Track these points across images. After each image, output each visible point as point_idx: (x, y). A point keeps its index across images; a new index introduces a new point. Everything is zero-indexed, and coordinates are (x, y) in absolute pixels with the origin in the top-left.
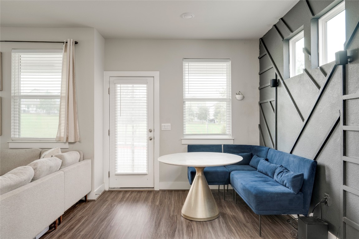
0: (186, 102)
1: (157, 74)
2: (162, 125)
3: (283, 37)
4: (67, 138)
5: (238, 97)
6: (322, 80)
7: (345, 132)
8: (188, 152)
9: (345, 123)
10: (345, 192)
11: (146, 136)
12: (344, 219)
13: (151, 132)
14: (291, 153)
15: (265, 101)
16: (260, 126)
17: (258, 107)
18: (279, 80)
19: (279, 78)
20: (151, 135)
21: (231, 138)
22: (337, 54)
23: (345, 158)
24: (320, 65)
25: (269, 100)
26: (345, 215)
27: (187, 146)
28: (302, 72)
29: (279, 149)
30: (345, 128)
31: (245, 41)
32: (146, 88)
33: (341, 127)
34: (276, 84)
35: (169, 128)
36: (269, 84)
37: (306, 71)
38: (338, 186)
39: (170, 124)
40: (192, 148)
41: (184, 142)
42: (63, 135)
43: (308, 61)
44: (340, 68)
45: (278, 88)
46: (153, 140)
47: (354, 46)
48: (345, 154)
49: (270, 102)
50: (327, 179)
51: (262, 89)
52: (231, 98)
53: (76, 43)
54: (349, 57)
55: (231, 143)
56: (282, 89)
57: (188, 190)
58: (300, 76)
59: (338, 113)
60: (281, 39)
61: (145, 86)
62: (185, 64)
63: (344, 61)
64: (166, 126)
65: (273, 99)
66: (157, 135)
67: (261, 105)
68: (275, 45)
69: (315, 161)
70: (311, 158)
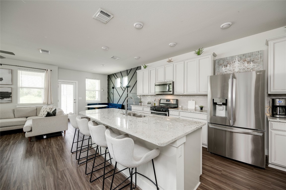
0: (86, 91)
1: (77, 82)
4: (48, 103)
5: (102, 90)
6: (124, 90)
11: (73, 101)
13: (75, 100)
15: (110, 92)
16: (108, 98)
19: (114, 87)
20: (75, 101)
21: (100, 101)
23: (127, 103)
24: (123, 86)
29: (114, 103)
31: (104, 75)
33: (127, 98)
34: (113, 88)
35: (81, 99)
36: (111, 87)
37: (121, 87)
39: (81, 98)
40: (89, 105)
41: (86, 103)
42: (45, 102)
43: (121, 85)
46: (75, 103)
51: (108, 89)
52: (100, 90)
53: (51, 70)
55: (100, 103)
56: (115, 89)
58: (119, 88)
59: (126, 96)
60: (115, 78)
61: (73, 85)
62: (86, 80)
63: (127, 87)
64: (80, 98)
65: (112, 92)
66: (77, 101)
67: (108, 93)
68: (113, 79)
69: (122, 105)
70: (122, 104)
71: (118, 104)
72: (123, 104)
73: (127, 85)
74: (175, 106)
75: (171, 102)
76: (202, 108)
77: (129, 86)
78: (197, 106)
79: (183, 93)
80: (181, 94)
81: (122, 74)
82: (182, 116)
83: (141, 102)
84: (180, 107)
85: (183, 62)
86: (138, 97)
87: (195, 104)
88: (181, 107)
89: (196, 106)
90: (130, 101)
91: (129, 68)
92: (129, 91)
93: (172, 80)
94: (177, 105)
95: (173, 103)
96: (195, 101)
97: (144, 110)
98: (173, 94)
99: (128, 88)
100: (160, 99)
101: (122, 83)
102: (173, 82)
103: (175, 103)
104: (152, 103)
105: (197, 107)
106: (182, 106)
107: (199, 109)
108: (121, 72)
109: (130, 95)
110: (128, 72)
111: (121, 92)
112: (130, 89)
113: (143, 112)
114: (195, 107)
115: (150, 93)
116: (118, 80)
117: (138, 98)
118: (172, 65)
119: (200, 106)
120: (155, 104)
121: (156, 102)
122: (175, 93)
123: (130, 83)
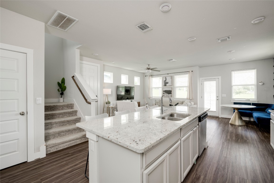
0: (233, 87)
1: (220, 77)
2: (222, 95)
4: (190, 98)
5: (261, 84)
11: (215, 98)
13: (217, 97)
20: (218, 98)
35: (225, 96)
40: (235, 103)
41: (232, 101)
42: (188, 97)
46: (218, 100)
53: (192, 71)
55: (257, 102)
57: (231, 119)
61: (215, 81)
66: (220, 98)
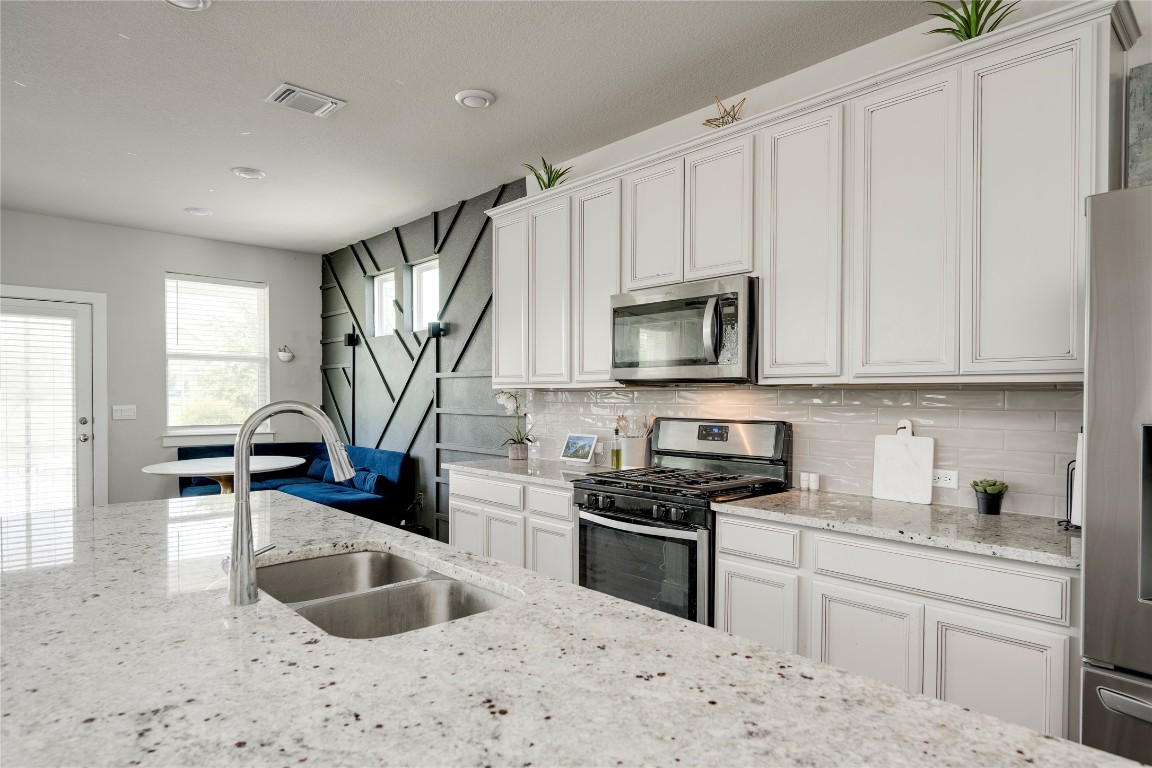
0: (171, 361)
1: (100, 300)
2: (116, 407)
3: (365, 273)
5: (283, 356)
6: (416, 352)
7: (438, 415)
8: (179, 459)
9: (438, 406)
10: (438, 484)
11: (72, 432)
12: (436, 515)
13: (84, 422)
14: (377, 447)
15: (334, 366)
17: (319, 374)
18: (358, 336)
19: (357, 332)
20: (86, 429)
21: (268, 431)
22: (429, 324)
23: (439, 446)
24: (414, 330)
25: (340, 366)
26: (438, 511)
27: (176, 450)
28: (391, 332)
29: (358, 444)
30: (439, 410)
32: (69, 328)
33: (435, 410)
34: (353, 340)
35: (133, 415)
36: (343, 338)
37: (397, 332)
38: (431, 480)
39: (133, 406)
40: (185, 454)
41: (167, 442)
43: (399, 320)
44: (434, 340)
45: (356, 348)
46: (89, 441)
47: (447, 318)
48: (438, 441)
49: (344, 369)
50: (422, 482)
51: (326, 344)
52: (268, 356)
54: (442, 330)
55: (270, 440)
56: (362, 350)
58: (389, 337)
59: (431, 395)
60: (362, 274)
61: (69, 322)
62: (170, 284)
63: (437, 333)
64: (126, 411)
65: (348, 365)
66: (101, 429)
67: (326, 372)
68: (353, 279)
69: (408, 454)
70: (403, 450)
71: (382, 447)
72: (413, 453)
73: (435, 320)
74: (765, 472)
75: (741, 445)
76: (992, 501)
77: (448, 325)
78: (950, 479)
79: (833, 368)
80: (815, 382)
81: (405, 241)
82: (823, 572)
83: (521, 442)
84: (804, 485)
85: (836, 111)
86: (502, 400)
87: (936, 466)
88: (814, 486)
89: (942, 484)
90: (458, 431)
91: (448, 201)
92: (447, 363)
93: (746, 266)
94: (781, 469)
95: (750, 452)
96: (929, 443)
97: (532, 504)
98: (750, 379)
99: (444, 341)
100: (658, 421)
101: (406, 307)
102: (752, 285)
103: (769, 452)
104: (600, 450)
105: (953, 484)
106: (822, 480)
107: (970, 502)
108: (397, 229)
109: (456, 390)
110: (440, 228)
111: (397, 367)
112: (451, 347)
113: (526, 514)
114: (936, 491)
115: (582, 371)
116: (386, 286)
117: (503, 407)
118: (745, 142)
119: (976, 484)
120: (617, 454)
121: (623, 444)
122: (768, 371)
123: (452, 303)
